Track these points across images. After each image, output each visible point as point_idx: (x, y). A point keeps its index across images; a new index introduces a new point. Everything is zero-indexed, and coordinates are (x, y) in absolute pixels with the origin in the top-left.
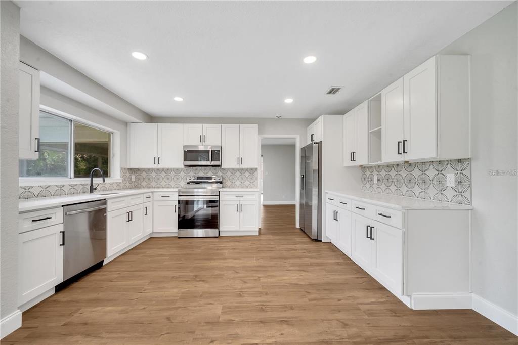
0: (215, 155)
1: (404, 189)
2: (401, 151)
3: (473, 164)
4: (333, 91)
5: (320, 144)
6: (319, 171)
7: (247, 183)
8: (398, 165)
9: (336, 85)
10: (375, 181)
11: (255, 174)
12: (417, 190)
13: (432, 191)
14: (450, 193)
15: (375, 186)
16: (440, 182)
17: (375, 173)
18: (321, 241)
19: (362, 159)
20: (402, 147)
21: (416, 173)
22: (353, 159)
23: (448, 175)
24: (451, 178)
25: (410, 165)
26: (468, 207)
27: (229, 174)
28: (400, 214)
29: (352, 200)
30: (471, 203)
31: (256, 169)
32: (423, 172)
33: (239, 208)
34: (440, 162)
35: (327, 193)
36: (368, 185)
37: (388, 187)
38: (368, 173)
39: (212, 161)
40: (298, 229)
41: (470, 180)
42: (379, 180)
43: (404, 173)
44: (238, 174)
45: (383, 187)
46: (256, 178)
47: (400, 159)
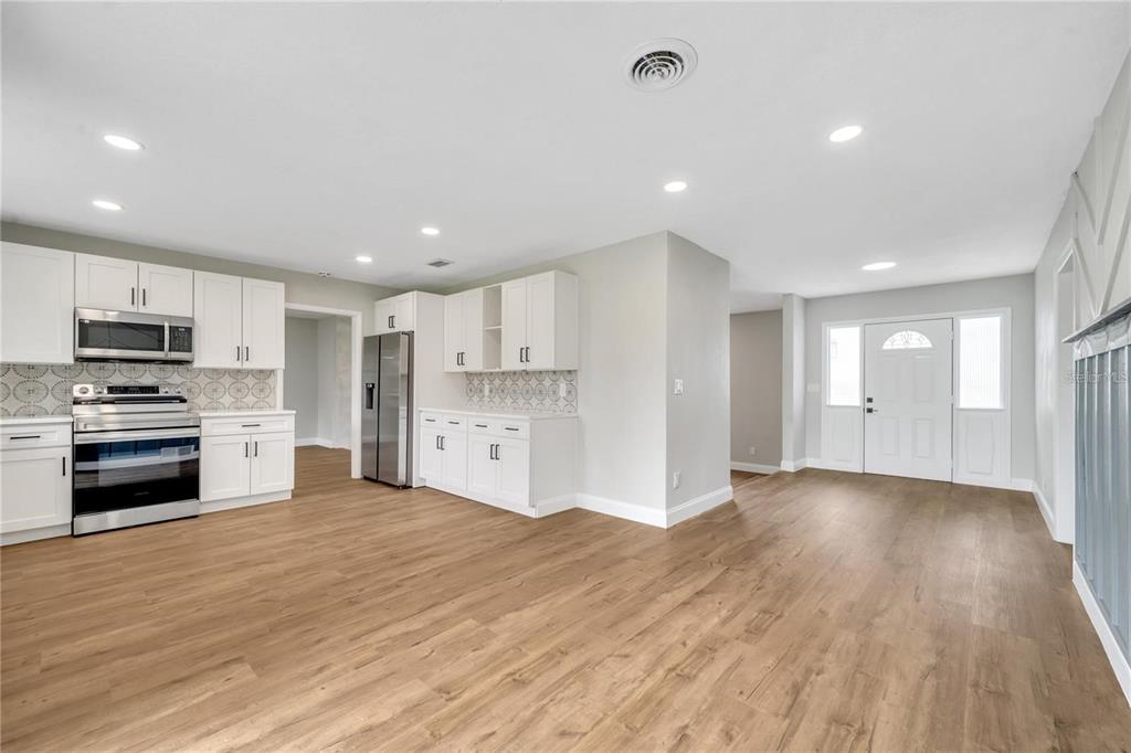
0: (183, 337)
1: (521, 401)
2: (524, 359)
3: (579, 373)
4: (439, 264)
5: (410, 335)
6: (409, 377)
7: (250, 399)
8: (515, 373)
9: (443, 257)
10: (487, 392)
11: (270, 381)
12: (534, 401)
13: (548, 402)
14: (562, 403)
15: (486, 399)
16: (554, 392)
17: (486, 382)
18: (411, 487)
19: (475, 363)
20: (525, 354)
21: (534, 382)
22: (461, 362)
23: (562, 385)
24: (563, 388)
25: (527, 373)
26: (574, 415)
27: (203, 380)
28: (527, 425)
29: (468, 416)
30: (576, 410)
31: (272, 372)
32: (540, 382)
33: (251, 450)
34: (554, 372)
35: (422, 410)
36: (476, 399)
37: (502, 400)
38: (476, 382)
39: (170, 350)
40: (357, 480)
41: (576, 389)
42: (491, 391)
43: (521, 383)
44: (227, 380)
45: (497, 400)
46: (273, 390)
47: (520, 367)
